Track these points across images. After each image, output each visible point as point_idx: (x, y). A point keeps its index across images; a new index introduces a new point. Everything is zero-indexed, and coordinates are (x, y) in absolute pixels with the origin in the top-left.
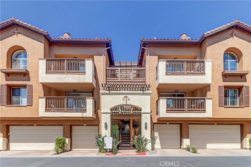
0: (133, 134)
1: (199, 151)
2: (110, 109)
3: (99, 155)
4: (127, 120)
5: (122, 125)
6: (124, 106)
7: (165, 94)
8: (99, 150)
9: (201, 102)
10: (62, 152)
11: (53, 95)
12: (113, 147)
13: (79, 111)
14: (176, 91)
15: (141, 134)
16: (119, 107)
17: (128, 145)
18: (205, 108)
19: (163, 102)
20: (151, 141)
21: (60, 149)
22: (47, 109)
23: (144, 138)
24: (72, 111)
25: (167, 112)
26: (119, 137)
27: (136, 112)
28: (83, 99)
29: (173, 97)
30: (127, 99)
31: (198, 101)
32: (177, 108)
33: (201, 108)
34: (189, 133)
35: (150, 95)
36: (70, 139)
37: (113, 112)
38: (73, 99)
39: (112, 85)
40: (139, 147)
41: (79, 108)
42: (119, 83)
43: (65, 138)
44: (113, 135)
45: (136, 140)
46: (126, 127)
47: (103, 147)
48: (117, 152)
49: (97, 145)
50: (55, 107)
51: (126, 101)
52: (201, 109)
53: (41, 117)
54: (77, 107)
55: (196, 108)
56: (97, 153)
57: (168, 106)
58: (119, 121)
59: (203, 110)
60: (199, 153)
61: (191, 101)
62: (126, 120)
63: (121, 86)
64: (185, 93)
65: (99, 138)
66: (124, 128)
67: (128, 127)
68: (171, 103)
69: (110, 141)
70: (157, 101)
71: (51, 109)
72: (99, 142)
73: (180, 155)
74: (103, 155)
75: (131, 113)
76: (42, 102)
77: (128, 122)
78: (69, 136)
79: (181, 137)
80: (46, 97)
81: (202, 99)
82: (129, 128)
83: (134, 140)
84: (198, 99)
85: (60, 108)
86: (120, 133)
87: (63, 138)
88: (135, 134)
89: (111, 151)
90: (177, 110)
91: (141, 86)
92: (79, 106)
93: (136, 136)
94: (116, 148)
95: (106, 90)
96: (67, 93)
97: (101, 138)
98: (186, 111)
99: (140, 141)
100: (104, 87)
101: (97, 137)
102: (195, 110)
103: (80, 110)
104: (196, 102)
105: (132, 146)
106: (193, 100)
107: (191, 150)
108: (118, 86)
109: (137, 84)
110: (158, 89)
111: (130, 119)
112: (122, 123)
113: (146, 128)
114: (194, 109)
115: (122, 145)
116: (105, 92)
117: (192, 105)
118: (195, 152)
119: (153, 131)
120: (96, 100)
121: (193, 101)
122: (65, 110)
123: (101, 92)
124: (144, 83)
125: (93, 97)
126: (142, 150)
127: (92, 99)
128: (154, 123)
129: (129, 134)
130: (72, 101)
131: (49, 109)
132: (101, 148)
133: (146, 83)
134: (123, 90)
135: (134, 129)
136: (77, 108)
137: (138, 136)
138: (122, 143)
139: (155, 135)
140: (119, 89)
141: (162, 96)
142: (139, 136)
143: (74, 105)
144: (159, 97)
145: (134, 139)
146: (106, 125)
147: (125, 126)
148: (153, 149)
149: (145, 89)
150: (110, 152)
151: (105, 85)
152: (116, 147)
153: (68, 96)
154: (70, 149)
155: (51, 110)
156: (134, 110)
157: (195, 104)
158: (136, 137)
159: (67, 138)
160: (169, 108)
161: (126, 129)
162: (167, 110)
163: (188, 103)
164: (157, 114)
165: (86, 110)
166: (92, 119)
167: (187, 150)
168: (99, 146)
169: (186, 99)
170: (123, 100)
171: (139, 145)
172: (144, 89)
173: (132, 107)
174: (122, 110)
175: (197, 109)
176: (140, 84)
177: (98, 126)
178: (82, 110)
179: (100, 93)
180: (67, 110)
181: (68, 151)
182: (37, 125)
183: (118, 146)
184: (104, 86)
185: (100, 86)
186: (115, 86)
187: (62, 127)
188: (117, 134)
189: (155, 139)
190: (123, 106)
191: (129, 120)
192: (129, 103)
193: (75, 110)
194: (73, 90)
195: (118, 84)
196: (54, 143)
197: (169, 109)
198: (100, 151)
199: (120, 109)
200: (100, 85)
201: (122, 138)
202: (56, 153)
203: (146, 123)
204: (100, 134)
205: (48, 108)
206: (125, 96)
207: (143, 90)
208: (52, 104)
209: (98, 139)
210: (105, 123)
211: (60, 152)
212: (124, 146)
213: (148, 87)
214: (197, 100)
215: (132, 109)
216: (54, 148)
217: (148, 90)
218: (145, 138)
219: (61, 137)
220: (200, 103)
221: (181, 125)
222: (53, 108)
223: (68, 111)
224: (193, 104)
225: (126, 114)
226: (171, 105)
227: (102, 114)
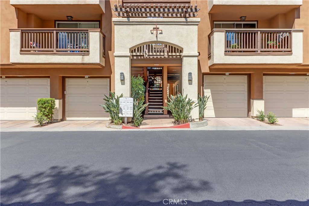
0: (168, 93)
1: (279, 121)
2: (129, 49)
3: (110, 127)
4: (157, 68)
5: (149, 77)
6: (153, 45)
7: (222, 24)
8: (110, 120)
9: (285, 38)
10: (48, 123)
11: (33, 25)
12: (134, 114)
13: (77, 52)
14: (241, 17)
15: (181, 93)
16: (145, 46)
17: (159, 111)
18: (291, 48)
19: (219, 38)
20: (198, 105)
21: (45, 118)
22: (22, 49)
23: (187, 100)
24: (65, 53)
25: (225, 55)
26: (145, 97)
27: (174, 54)
28: (84, 33)
29: (236, 28)
30: (159, 32)
31: (279, 36)
32: (243, 48)
33: (285, 48)
34: (264, 90)
35: (197, 25)
36: (61, 100)
37: (134, 54)
38: (67, 33)
39: (132, 9)
40: (179, 115)
41: (77, 48)
42: (145, 4)
43: (54, 99)
44: (134, 94)
45: (173, 103)
46: (156, 81)
47: (117, 115)
48: (141, 123)
49: (107, 112)
50: (37, 46)
51: (157, 36)
52: (283, 49)
53: (13, 63)
54: (74, 46)
55: (276, 48)
56: (107, 124)
57: (228, 44)
58: (145, 70)
59: (287, 51)
60: (280, 125)
61: (268, 36)
62: (155, 68)
63: (148, 10)
64: (257, 21)
65: (110, 99)
66: (154, 82)
67: (159, 81)
68: (233, 39)
69: (130, 104)
70: (208, 36)
71: (29, 49)
72: (111, 106)
73: (247, 128)
74: (118, 128)
75: (165, 56)
76: (15, 37)
77: (159, 73)
78: (61, 96)
79: (250, 97)
80: (22, 30)
81: (286, 32)
82: (161, 83)
83: (169, 103)
84: (280, 32)
85: (45, 48)
86: (146, 90)
87: (49, 98)
88: (172, 92)
89: (132, 121)
90: (244, 51)
91: (182, 9)
92: (77, 45)
93: (173, 95)
94: (139, 116)
95: (123, 17)
96: (57, 22)
97: (113, 99)
98: (259, 52)
99: (180, 105)
100: (120, 12)
101: (108, 98)
102: (273, 51)
103: (79, 51)
104: (276, 36)
105: (166, 112)
106: (271, 34)
107: (266, 119)
108: (143, 10)
109: (175, 7)
110: (210, 14)
111: (163, 67)
112: (149, 73)
113: (190, 81)
114: (272, 49)
115: (149, 111)
116: (121, 21)
117: (269, 42)
118: (273, 123)
119: (202, 87)
120: (106, 35)
121: (271, 36)
122: (53, 51)
123: (114, 19)
124: (187, 5)
125: (101, 29)
126: (182, 120)
127: (98, 33)
128: (204, 74)
129: (160, 93)
130: (65, 36)
131: (27, 49)
132: (114, 116)
133: (191, 5)
134: (151, 16)
135: (169, 84)
136: (74, 48)
137: (176, 97)
138: (149, 108)
139: (205, 95)
140: (144, 15)
141: (218, 26)
142: (178, 95)
143: (68, 43)
144: (213, 28)
145: (169, 101)
146: (123, 77)
147: (154, 80)
148: (202, 117)
149: (189, 15)
150: (130, 122)
151: (121, 9)
152: (138, 113)
153: (58, 28)
154: (62, 118)
155: (30, 51)
156: (169, 52)
157: (273, 41)
158: (173, 97)
159: (56, 99)
160: (230, 47)
161: (156, 84)
162: (226, 51)
163: (262, 39)
164: (209, 58)
165: (88, 51)
166: (99, 67)
167: (258, 119)
168: (111, 113)
169: (259, 32)
170: (152, 33)
171: (178, 112)
172: (187, 15)
173: (166, 46)
174: (149, 52)
175: (278, 49)
176: (180, 7)
177: (108, 79)
178: (81, 51)
179: (112, 22)
180: (57, 51)
181: (59, 121)
182: (6, 77)
183: (143, 113)
184: (119, 9)
185: (112, 10)
186: (137, 9)
187: (49, 80)
188: (141, 93)
189: (205, 101)
190: (150, 45)
191: (161, 68)
192: (161, 38)
193: (70, 51)
194: (67, 17)
195: (143, 7)
196: (35, 108)
197: (229, 49)
198: (112, 122)
199: (146, 49)
200: (113, 7)
201: (149, 99)
202: (39, 124)
203: (190, 74)
204: (112, 92)
205: (25, 48)
206: (155, 26)
207: (185, 17)
208: (31, 41)
209: (108, 101)
210: (121, 73)
211: (46, 122)
212: (153, 112)
213: (194, 10)
214: (277, 33)
215: (166, 50)
216: (35, 116)
217: (194, 16)
218: (189, 99)
219: (47, 97)
220: (282, 39)
221: (249, 76)
222: (34, 47)
223: (58, 53)
224: (271, 41)
225: (157, 57)
226: (233, 43)
227: (115, 58)
